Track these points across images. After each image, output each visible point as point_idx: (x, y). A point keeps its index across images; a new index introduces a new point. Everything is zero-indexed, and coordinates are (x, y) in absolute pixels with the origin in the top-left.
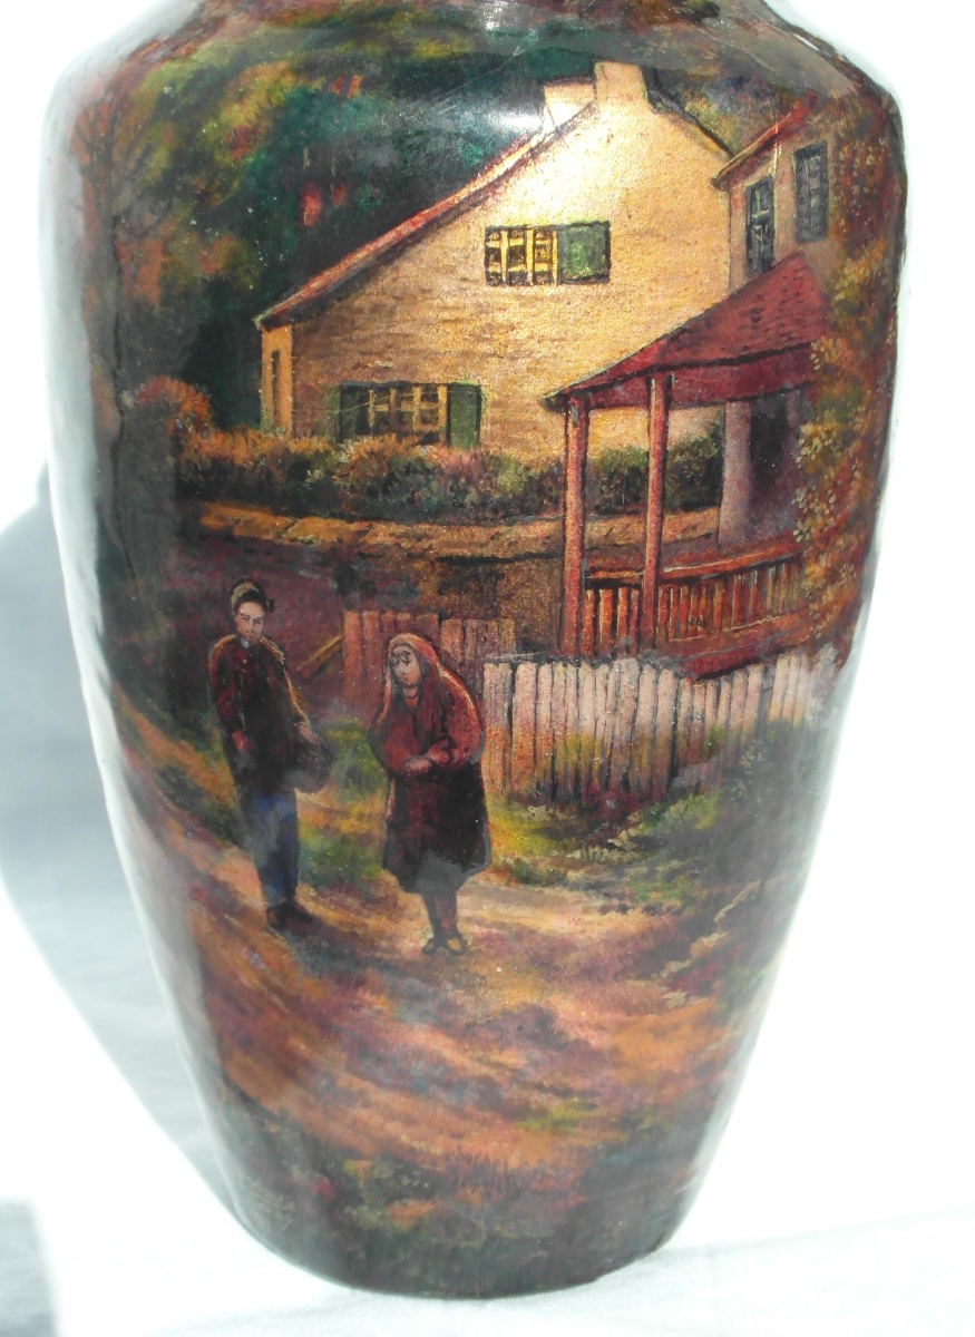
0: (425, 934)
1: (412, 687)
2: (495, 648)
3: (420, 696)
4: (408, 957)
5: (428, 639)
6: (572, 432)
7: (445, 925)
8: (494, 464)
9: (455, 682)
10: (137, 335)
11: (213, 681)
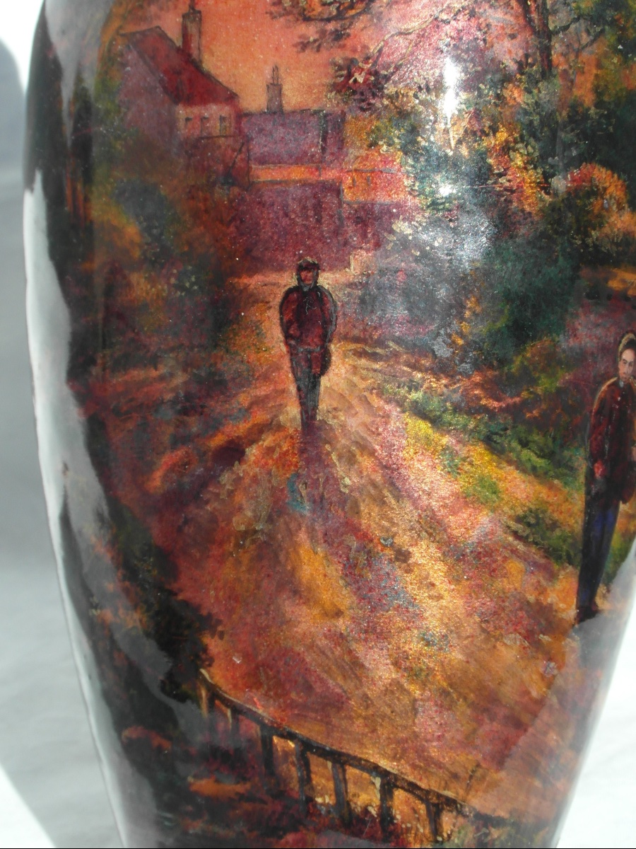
10: (572, 130)
11: (592, 420)
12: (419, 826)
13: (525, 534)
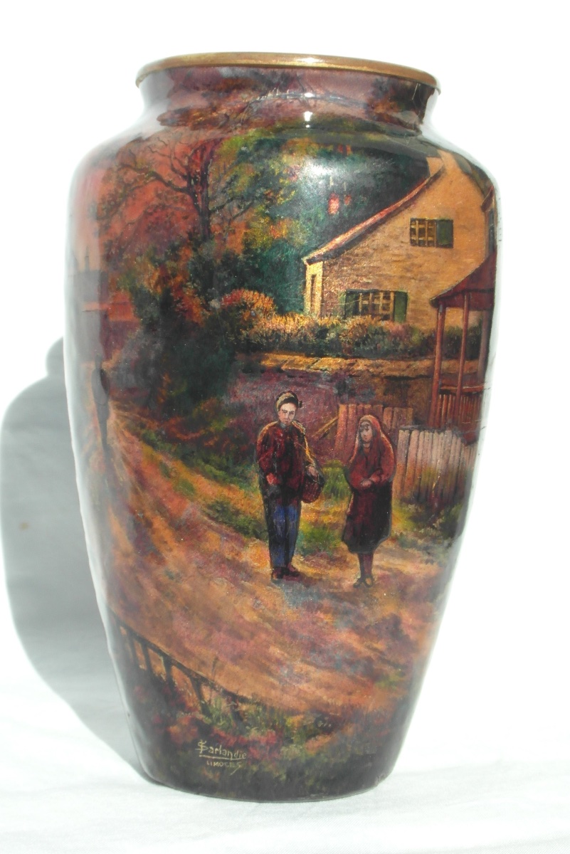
0: (357, 576)
1: (368, 442)
2: (404, 422)
3: (371, 448)
4: (346, 591)
5: (378, 418)
6: (440, 317)
7: (366, 570)
8: (409, 331)
9: (386, 439)
10: (225, 270)
11: (259, 448)
12: (188, 691)
13: (215, 517)
